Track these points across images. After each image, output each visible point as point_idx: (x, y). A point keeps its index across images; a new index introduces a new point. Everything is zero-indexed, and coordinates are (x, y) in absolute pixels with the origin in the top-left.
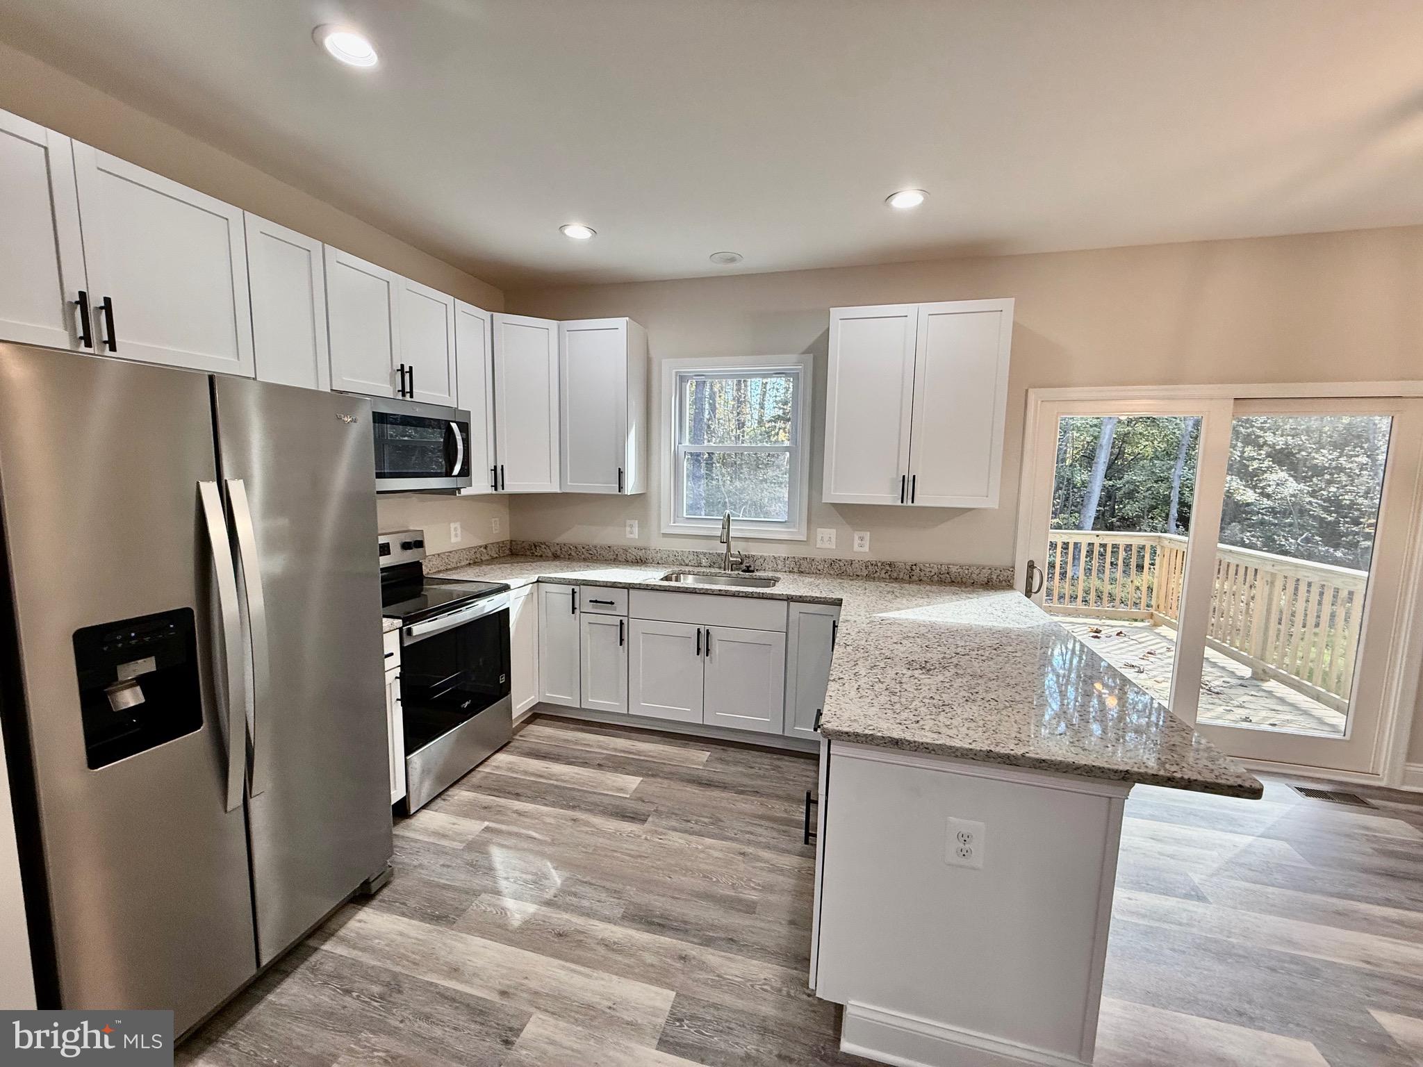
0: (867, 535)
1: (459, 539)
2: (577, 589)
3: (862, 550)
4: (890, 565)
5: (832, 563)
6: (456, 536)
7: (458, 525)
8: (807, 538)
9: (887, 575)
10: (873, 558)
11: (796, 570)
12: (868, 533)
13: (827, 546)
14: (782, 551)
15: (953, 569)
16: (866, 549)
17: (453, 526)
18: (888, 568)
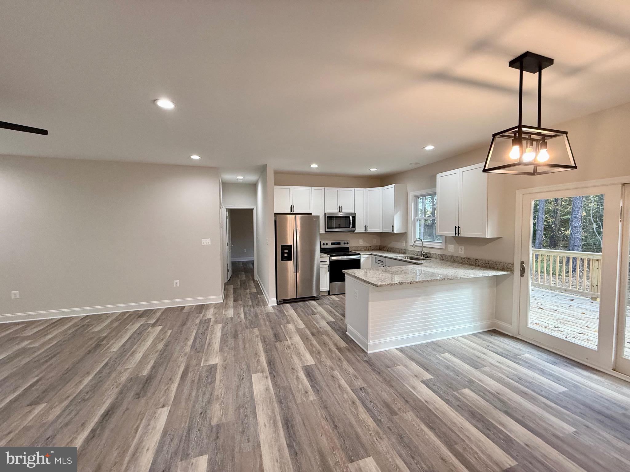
0: (463, 248)
1: (362, 243)
2: (377, 257)
3: (461, 253)
4: (469, 259)
5: (452, 257)
6: (361, 243)
7: (362, 240)
8: (446, 247)
9: (468, 263)
10: (464, 256)
11: (441, 258)
12: (463, 247)
13: (451, 251)
14: (438, 252)
15: (490, 262)
16: (463, 253)
17: (360, 240)
18: (468, 260)
